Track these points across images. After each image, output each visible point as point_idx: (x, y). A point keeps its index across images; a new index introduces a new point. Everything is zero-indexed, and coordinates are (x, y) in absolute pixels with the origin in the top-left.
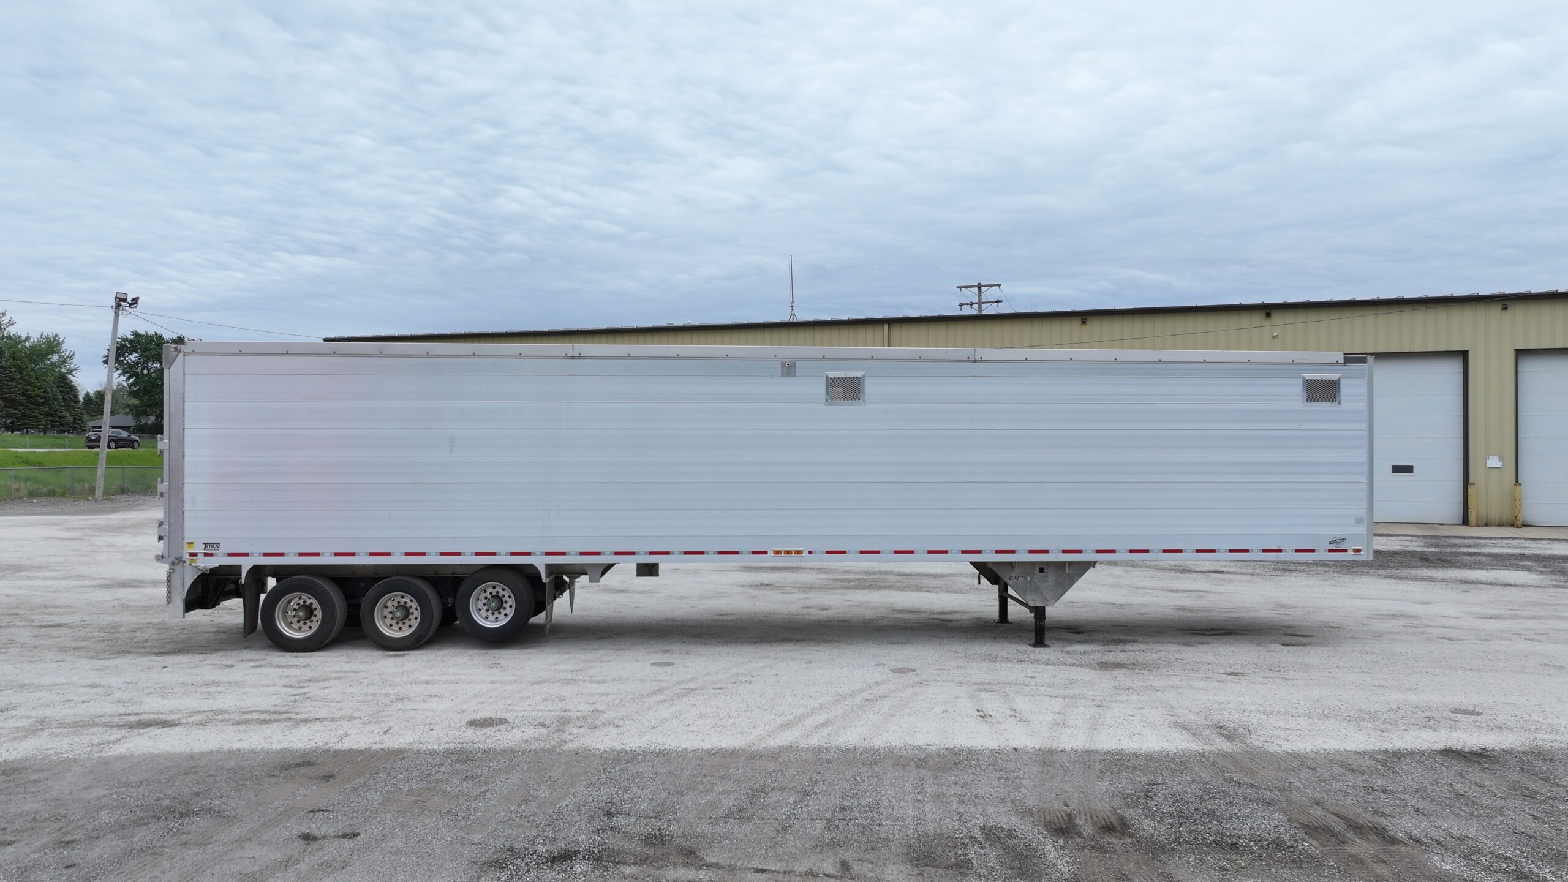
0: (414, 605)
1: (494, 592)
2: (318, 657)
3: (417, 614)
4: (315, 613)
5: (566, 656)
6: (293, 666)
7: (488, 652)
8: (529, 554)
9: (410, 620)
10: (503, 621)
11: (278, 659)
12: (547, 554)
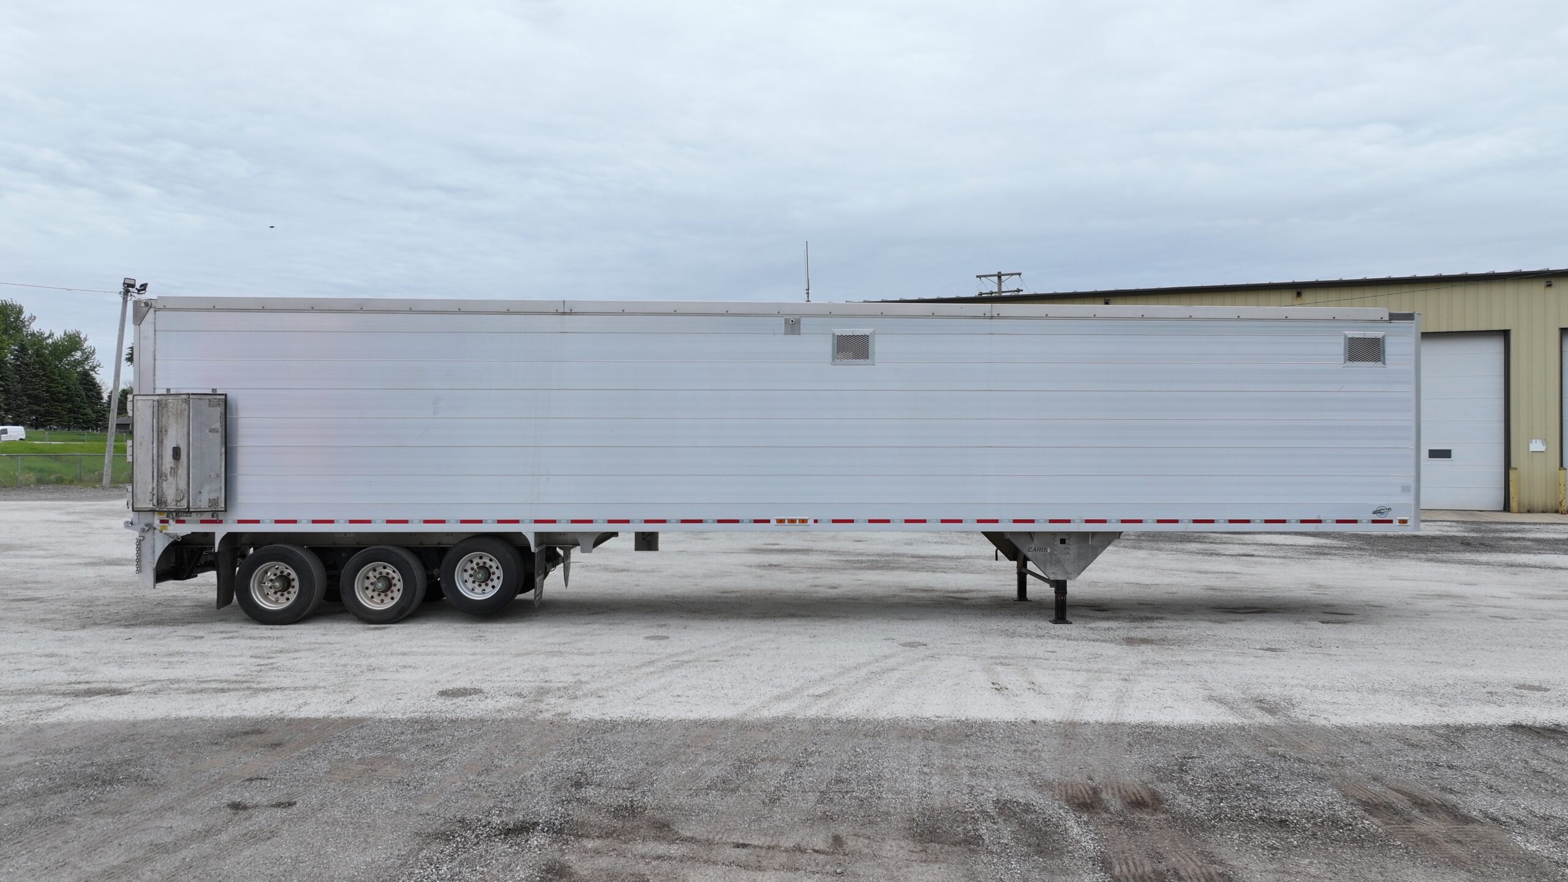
0: (397, 576)
1: (481, 562)
2: (294, 629)
3: (400, 585)
4: (293, 583)
5: (556, 630)
6: (265, 638)
7: (474, 626)
8: (517, 522)
9: (392, 592)
10: (490, 593)
11: (252, 631)
12: (536, 522)
